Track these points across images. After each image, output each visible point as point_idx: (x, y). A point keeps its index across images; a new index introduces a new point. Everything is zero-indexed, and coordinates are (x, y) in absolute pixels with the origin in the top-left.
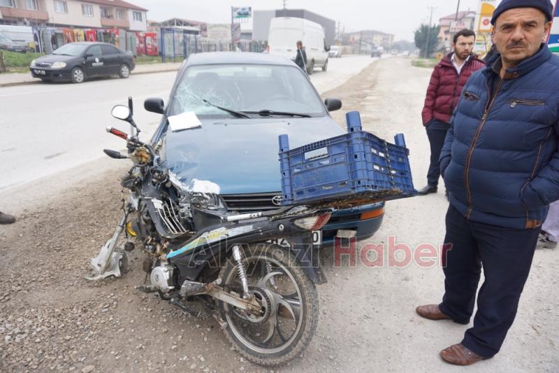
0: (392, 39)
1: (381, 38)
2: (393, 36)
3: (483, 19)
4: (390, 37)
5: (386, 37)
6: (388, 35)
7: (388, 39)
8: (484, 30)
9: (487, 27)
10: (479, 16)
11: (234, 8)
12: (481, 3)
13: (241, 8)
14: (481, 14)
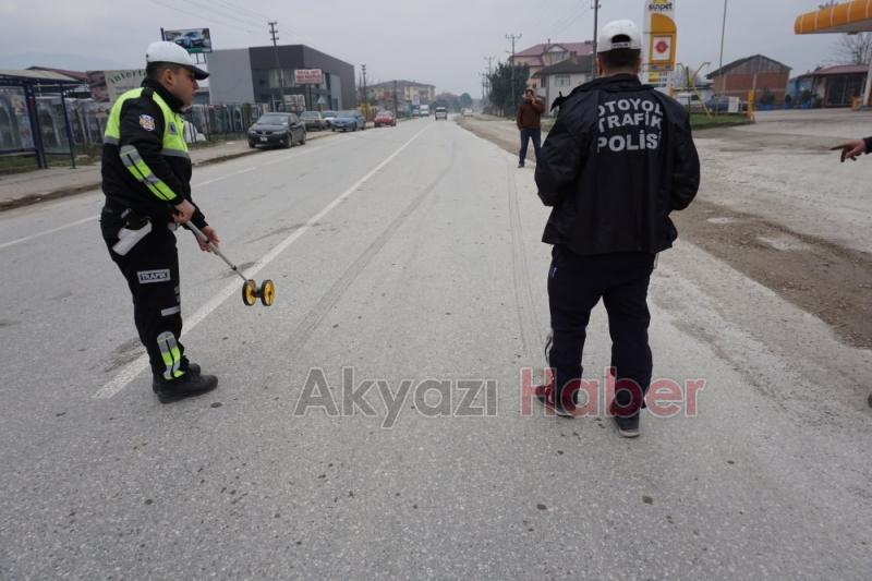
0: (432, 94)
1: (416, 92)
2: (433, 87)
3: (656, 41)
4: (429, 89)
5: (424, 89)
6: (427, 86)
7: (427, 92)
8: (661, 63)
9: (665, 56)
10: (649, 36)
11: (167, 32)
12: (650, 13)
13: (184, 33)
14: (654, 34)
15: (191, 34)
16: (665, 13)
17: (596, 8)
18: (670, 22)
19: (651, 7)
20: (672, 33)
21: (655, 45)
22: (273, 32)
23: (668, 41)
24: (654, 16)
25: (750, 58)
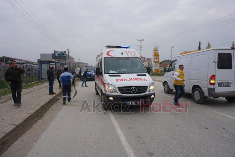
8: (157, 61)
9: (157, 60)
10: (154, 56)
11: (56, 51)
12: (154, 52)
13: (60, 52)
14: (155, 56)
15: (61, 52)
16: (157, 52)
17: (141, 50)
18: (158, 54)
19: (154, 51)
20: (158, 56)
21: (155, 58)
22: (68, 51)
23: (158, 57)
24: (155, 52)
25: (167, 60)
